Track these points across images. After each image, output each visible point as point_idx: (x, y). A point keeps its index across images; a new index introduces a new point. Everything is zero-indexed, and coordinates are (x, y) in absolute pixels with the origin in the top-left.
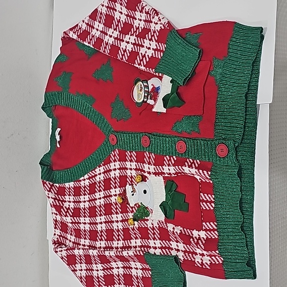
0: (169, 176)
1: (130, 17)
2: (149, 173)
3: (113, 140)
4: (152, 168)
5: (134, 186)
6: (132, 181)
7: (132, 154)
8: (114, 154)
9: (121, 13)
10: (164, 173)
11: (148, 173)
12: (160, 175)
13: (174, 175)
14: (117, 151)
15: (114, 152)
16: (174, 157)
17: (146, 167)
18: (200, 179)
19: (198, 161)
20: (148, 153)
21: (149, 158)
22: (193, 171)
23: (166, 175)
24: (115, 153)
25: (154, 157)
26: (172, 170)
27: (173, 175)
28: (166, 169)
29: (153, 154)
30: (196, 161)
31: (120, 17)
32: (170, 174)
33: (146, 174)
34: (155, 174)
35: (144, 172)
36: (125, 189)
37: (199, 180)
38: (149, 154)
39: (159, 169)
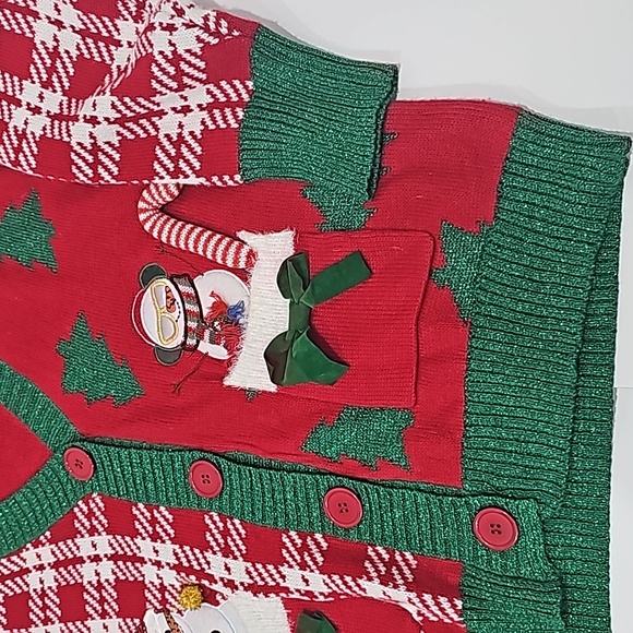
0: (306, 598)
1: (97, 37)
2: (230, 584)
3: (79, 464)
4: (239, 570)
5: (174, 614)
6: (164, 601)
7: (157, 515)
8: (85, 509)
9: (59, 24)
10: (287, 590)
11: (225, 585)
12: (272, 595)
13: (326, 597)
14: (98, 500)
15: (87, 504)
16: (318, 536)
17: (216, 564)
18: (419, 614)
19: (408, 556)
20: (217, 518)
21: (225, 533)
22: (401, 596)
23: (296, 596)
24: (92, 505)
25: (243, 532)
26: (319, 584)
27: (322, 599)
28: (293, 578)
29: (237, 521)
30: (403, 556)
31: (56, 40)
32: (309, 593)
33: (218, 587)
34: (254, 589)
35: (211, 579)
36: (143, 624)
37: (415, 616)
38: (223, 520)
39: (268, 574)
